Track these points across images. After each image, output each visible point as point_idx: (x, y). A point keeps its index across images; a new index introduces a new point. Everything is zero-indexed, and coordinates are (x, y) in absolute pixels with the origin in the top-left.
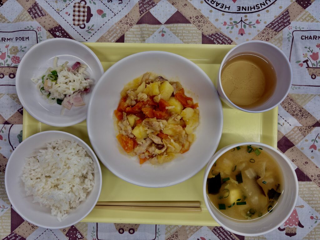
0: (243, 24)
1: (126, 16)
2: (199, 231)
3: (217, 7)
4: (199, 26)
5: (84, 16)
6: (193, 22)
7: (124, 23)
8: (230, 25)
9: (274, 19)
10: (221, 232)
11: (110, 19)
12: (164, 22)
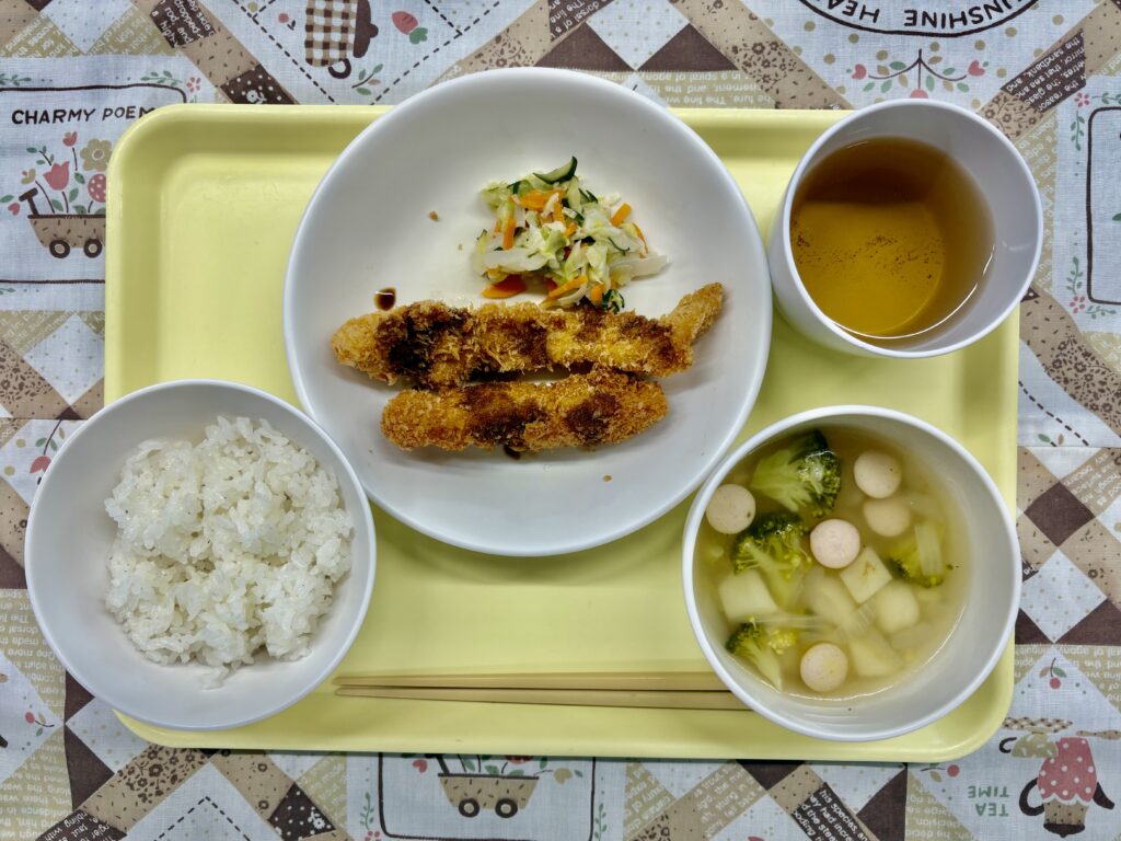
0: (925, 72)
1: (498, 39)
2: (745, 815)
3: (831, 12)
4: (766, 79)
5: (344, 30)
6: (744, 63)
7: (491, 61)
8: (879, 76)
9: (1034, 59)
10: (824, 821)
11: (441, 46)
12: (639, 66)
